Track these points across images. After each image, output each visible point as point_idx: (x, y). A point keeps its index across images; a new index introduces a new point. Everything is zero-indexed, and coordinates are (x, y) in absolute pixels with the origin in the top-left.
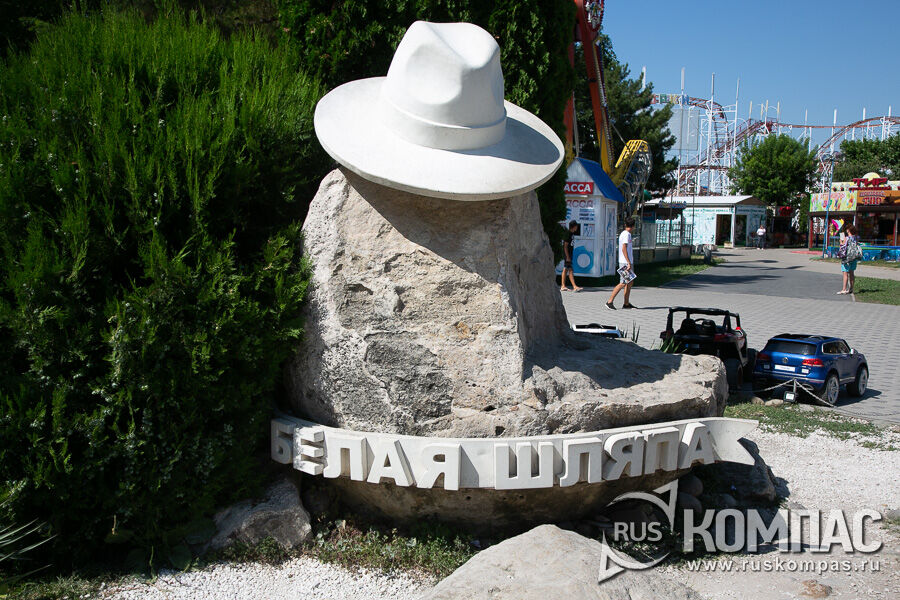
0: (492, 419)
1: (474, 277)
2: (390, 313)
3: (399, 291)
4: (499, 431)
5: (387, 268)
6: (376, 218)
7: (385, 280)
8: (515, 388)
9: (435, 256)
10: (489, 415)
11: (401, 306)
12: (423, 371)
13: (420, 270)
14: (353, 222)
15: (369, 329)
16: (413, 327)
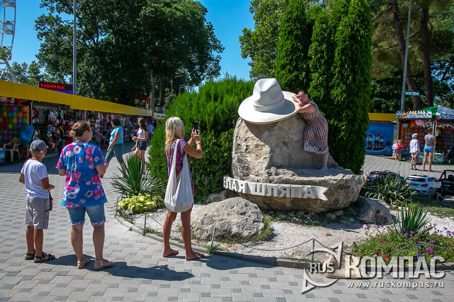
0: (257, 178)
1: (262, 143)
2: (244, 151)
3: (247, 146)
4: (258, 181)
5: (246, 140)
6: (246, 128)
7: (244, 143)
8: (263, 171)
9: (256, 138)
10: (257, 177)
11: (247, 149)
12: (246, 165)
13: (253, 141)
14: (241, 129)
15: (239, 155)
16: (248, 155)
